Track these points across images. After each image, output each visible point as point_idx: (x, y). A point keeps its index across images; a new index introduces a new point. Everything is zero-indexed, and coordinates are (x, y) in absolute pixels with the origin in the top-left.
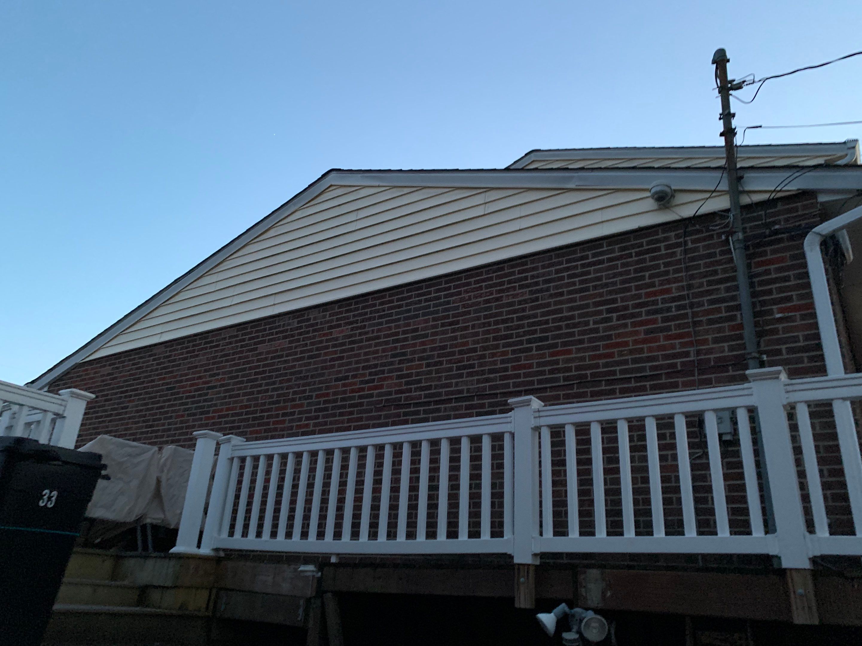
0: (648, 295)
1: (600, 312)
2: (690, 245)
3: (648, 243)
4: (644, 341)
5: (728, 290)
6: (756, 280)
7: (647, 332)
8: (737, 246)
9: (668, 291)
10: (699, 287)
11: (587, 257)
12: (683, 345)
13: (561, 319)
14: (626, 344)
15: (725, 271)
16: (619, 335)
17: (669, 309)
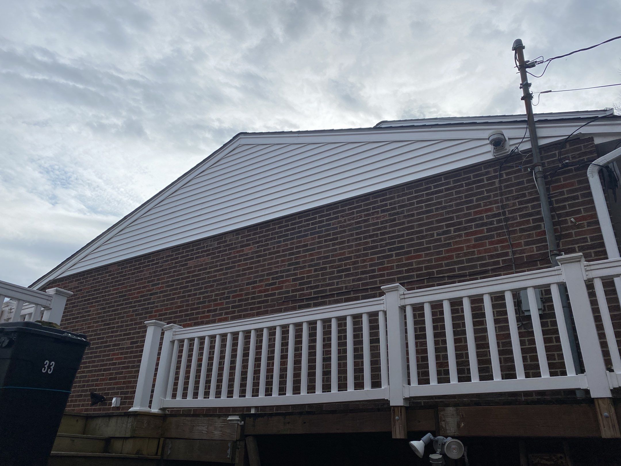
0: (476, 213)
1: (441, 227)
2: (505, 177)
3: (475, 176)
4: (474, 246)
5: (533, 207)
6: (553, 199)
7: (476, 240)
8: (538, 176)
9: (490, 210)
10: (513, 206)
11: (430, 188)
12: (503, 248)
13: (412, 233)
14: (461, 249)
15: (531, 194)
16: (456, 243)
17: (492, 223)
